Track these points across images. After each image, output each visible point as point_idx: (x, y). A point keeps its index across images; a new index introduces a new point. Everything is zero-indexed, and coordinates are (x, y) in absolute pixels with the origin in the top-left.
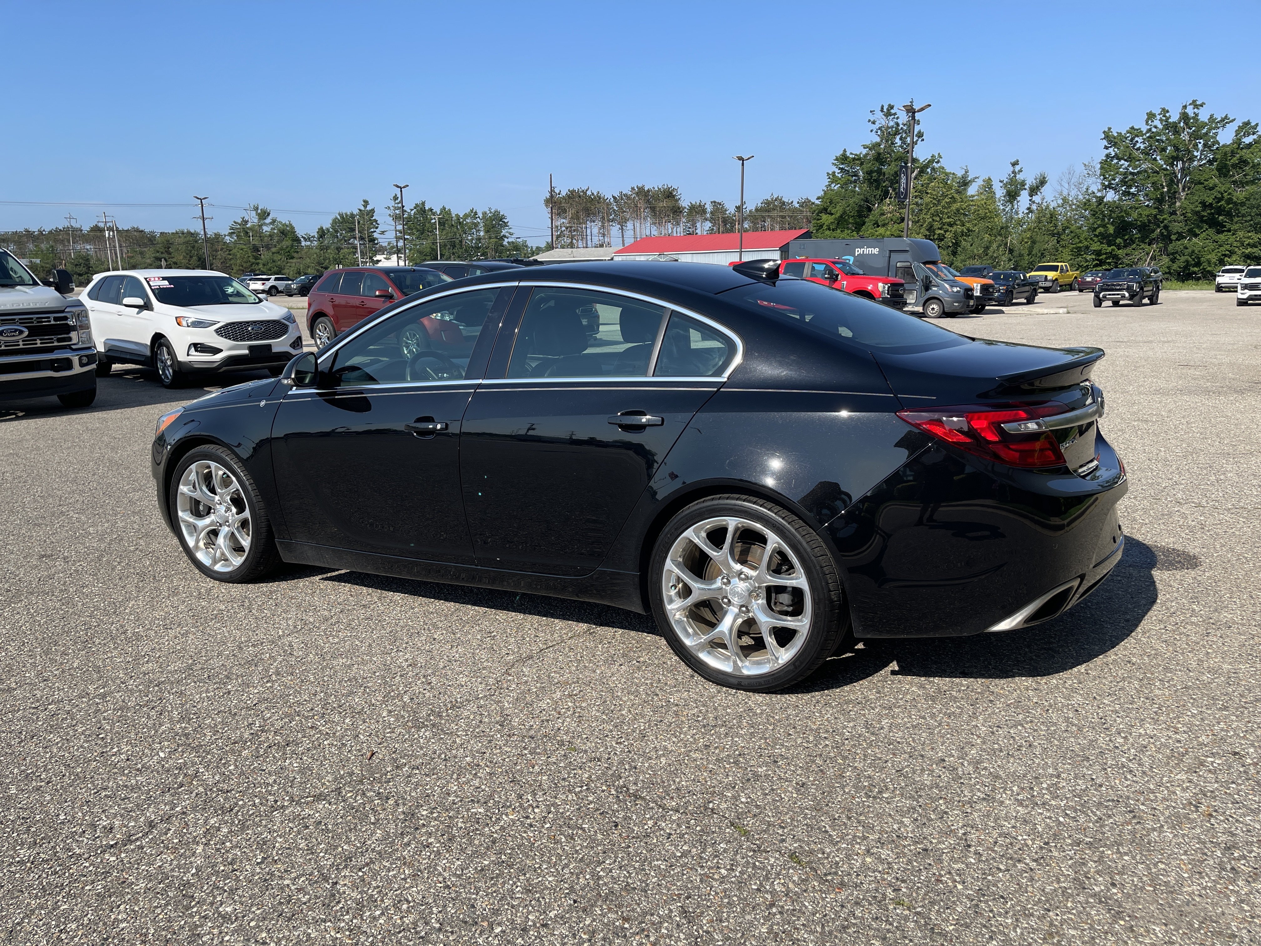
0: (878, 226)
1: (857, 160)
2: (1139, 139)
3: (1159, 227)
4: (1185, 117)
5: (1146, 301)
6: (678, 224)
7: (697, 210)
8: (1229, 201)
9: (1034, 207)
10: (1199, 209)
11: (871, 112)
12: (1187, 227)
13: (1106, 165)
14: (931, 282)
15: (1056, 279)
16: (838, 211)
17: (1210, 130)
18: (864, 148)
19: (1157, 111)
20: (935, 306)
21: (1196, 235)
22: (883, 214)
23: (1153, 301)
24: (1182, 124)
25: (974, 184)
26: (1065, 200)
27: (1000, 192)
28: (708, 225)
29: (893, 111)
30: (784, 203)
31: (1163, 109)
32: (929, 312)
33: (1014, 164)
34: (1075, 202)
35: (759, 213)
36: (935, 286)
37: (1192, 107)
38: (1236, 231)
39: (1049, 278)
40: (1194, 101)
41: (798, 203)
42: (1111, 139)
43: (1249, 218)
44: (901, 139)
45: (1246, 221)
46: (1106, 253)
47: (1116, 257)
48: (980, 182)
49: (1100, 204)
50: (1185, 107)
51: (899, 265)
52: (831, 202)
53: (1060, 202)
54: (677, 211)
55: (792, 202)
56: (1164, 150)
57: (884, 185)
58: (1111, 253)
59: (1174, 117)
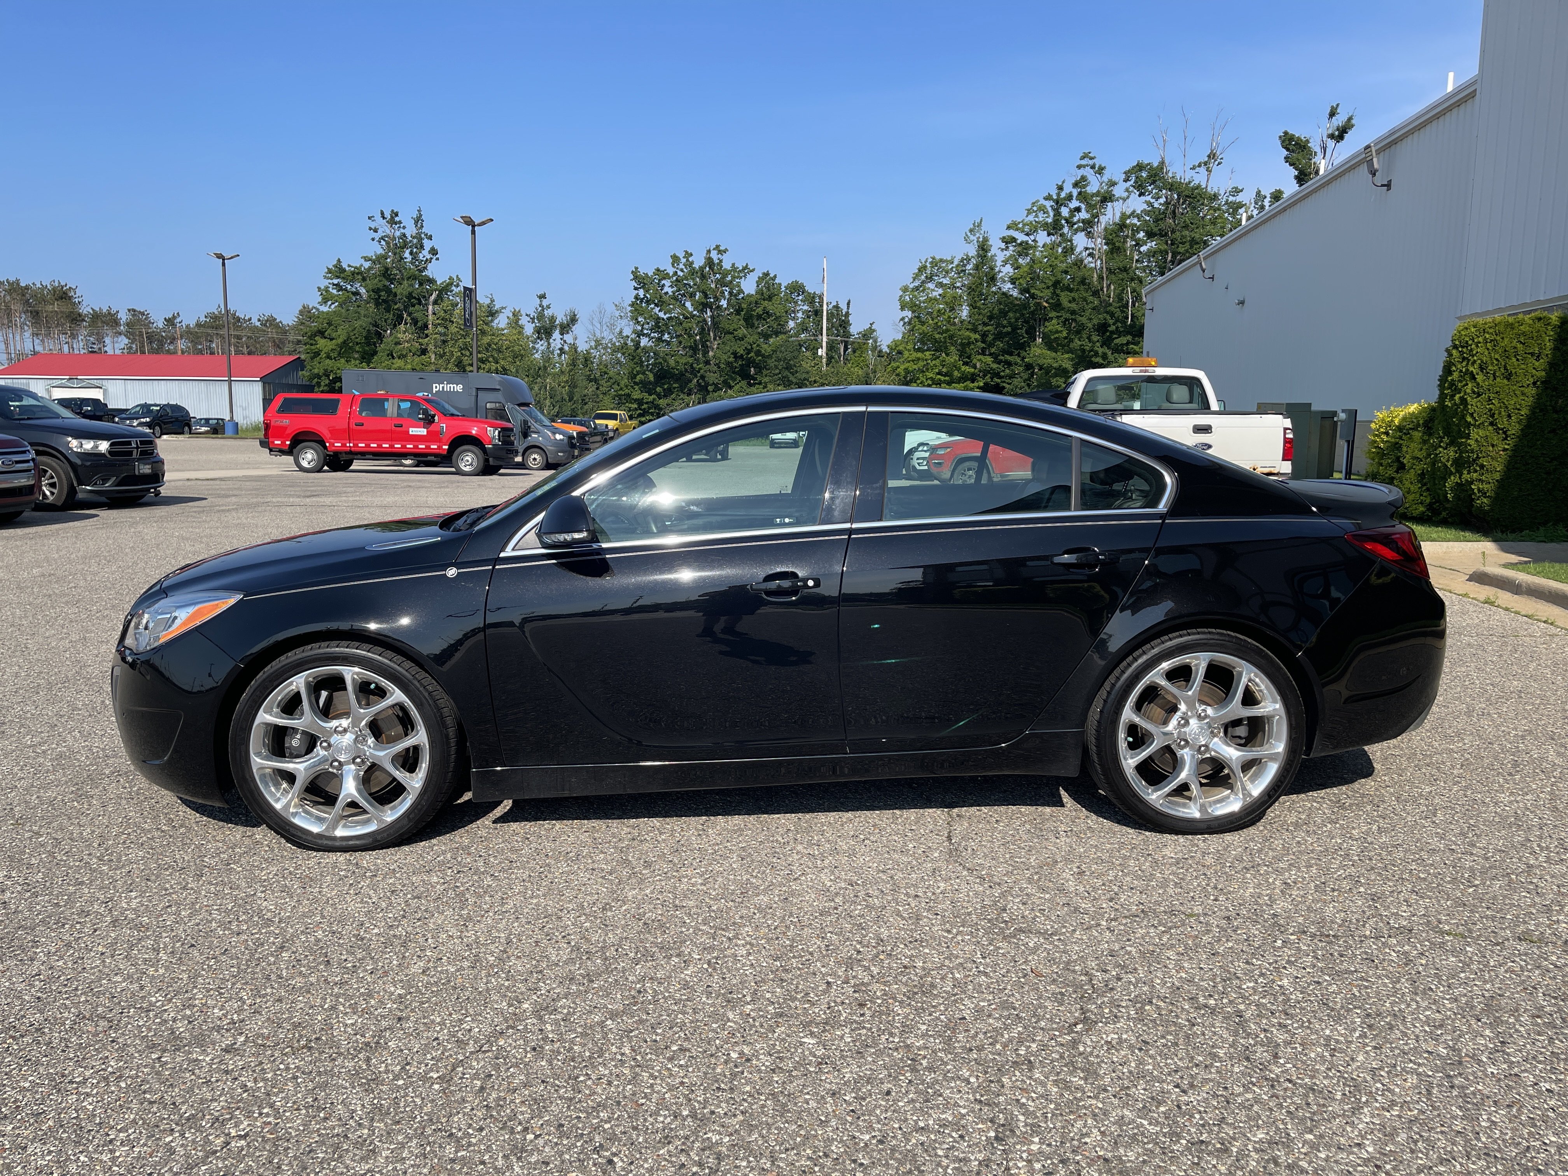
0: (393, 358)
1: (358, 274)
2: (667, 283)
3: (696, 376)
4: (710, 262)
5: (719, 457)
6: (73, 336)
7: (108, 320)
8: (758, 353)
9: (566, 348)
10: (731, 359)
11: (369, 218)
12: (722, 379)
13: (638, 308)
14: (529, 427)
15: (617, 429)
16: (341, 335)
17: (734, 277)
18: (366, 260)
19: (681, 255)
20: (536, 456)
21: (731, 387)
22: (398, 343)
23: (725, 457)
24: (708, 269)
25: (501, 314)
26: (598, 343)
27: (529, 329)
28: (123, 341)
29: (397, 219)
30: (238, 319)
31: (686, 252)
32: (531, 463)
33: (542, 297)
34: (609, 345)
35: (202, 330)
36: (535, 432)
37: (716, 252)
38: (766, 383)
39: (610, 427)
40: (718, 247)
41: (259, 320)
42: (641, 280)
43: (777, 371)
44: (411, 253)
45: (775, 375)
46: (647, 403)
47: (657, 407)
48: (508, 313)
49: (637, 348)
50: (709, 251)
51: (488, 406)
52: (330, 324)
53: (593, 344)
54: (76, 318)
55: (250, 319)
56: (692, 295)
57: (396, 307)
58: (653, 403)
59: (699, 261)
